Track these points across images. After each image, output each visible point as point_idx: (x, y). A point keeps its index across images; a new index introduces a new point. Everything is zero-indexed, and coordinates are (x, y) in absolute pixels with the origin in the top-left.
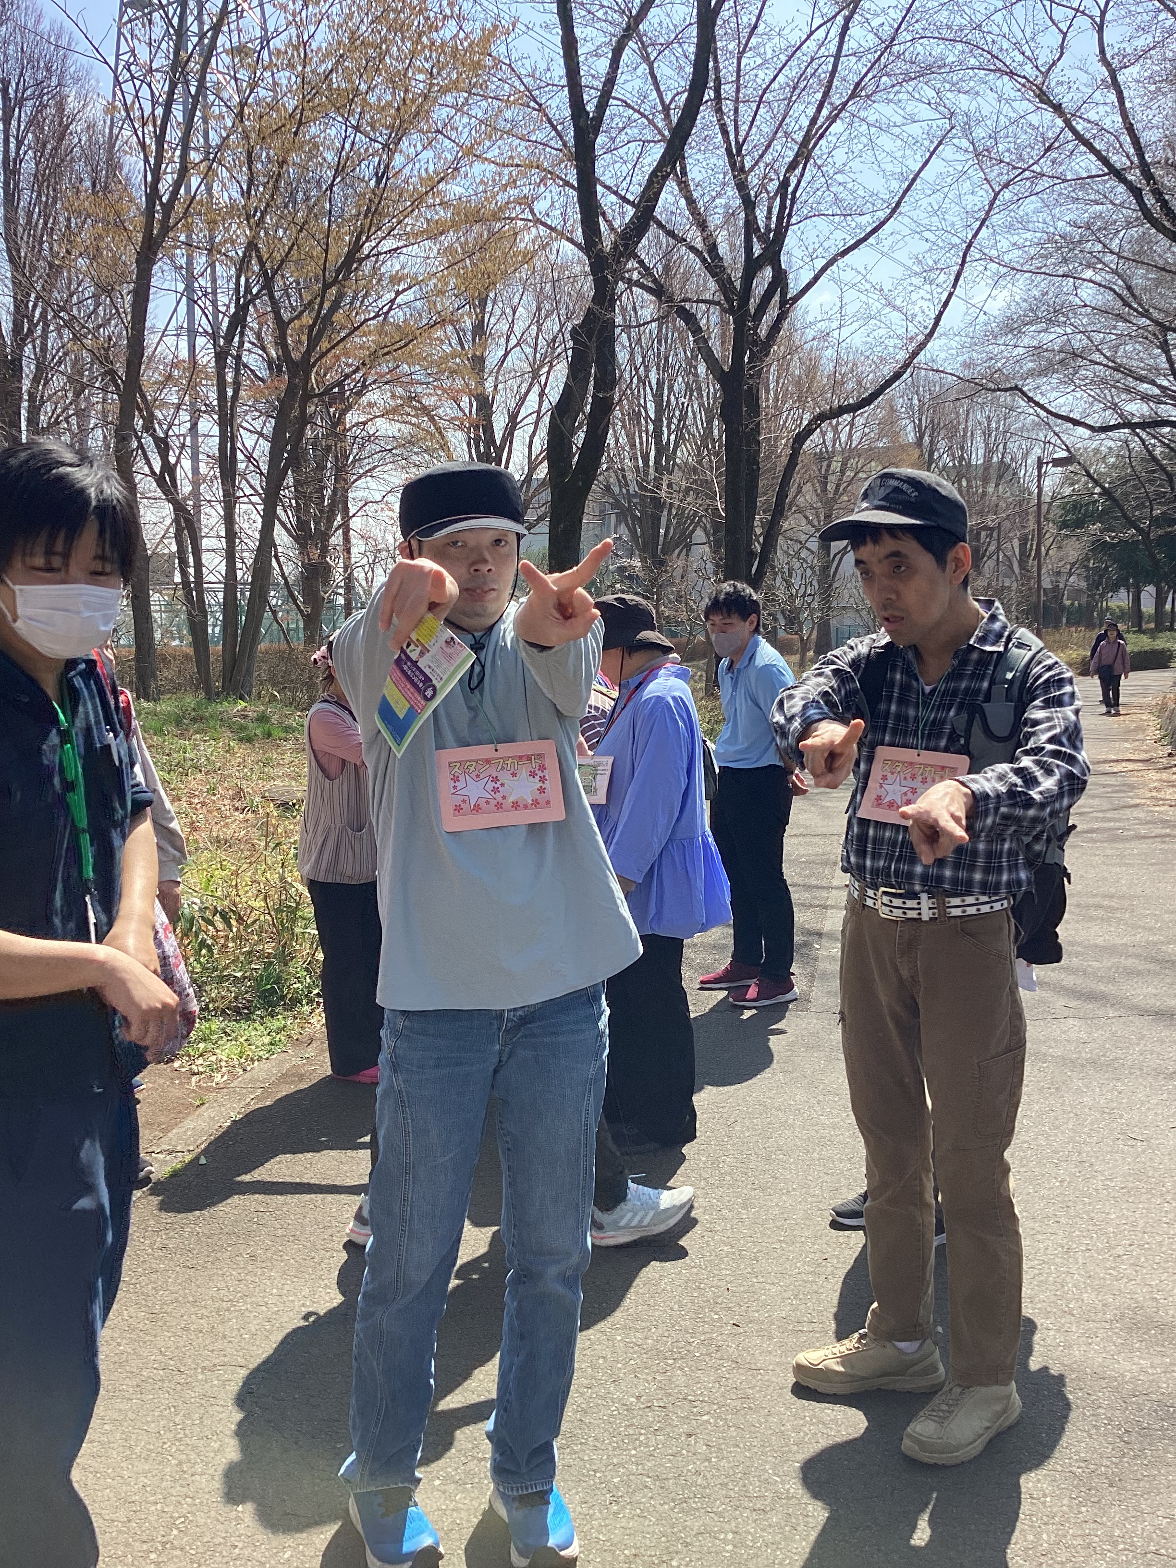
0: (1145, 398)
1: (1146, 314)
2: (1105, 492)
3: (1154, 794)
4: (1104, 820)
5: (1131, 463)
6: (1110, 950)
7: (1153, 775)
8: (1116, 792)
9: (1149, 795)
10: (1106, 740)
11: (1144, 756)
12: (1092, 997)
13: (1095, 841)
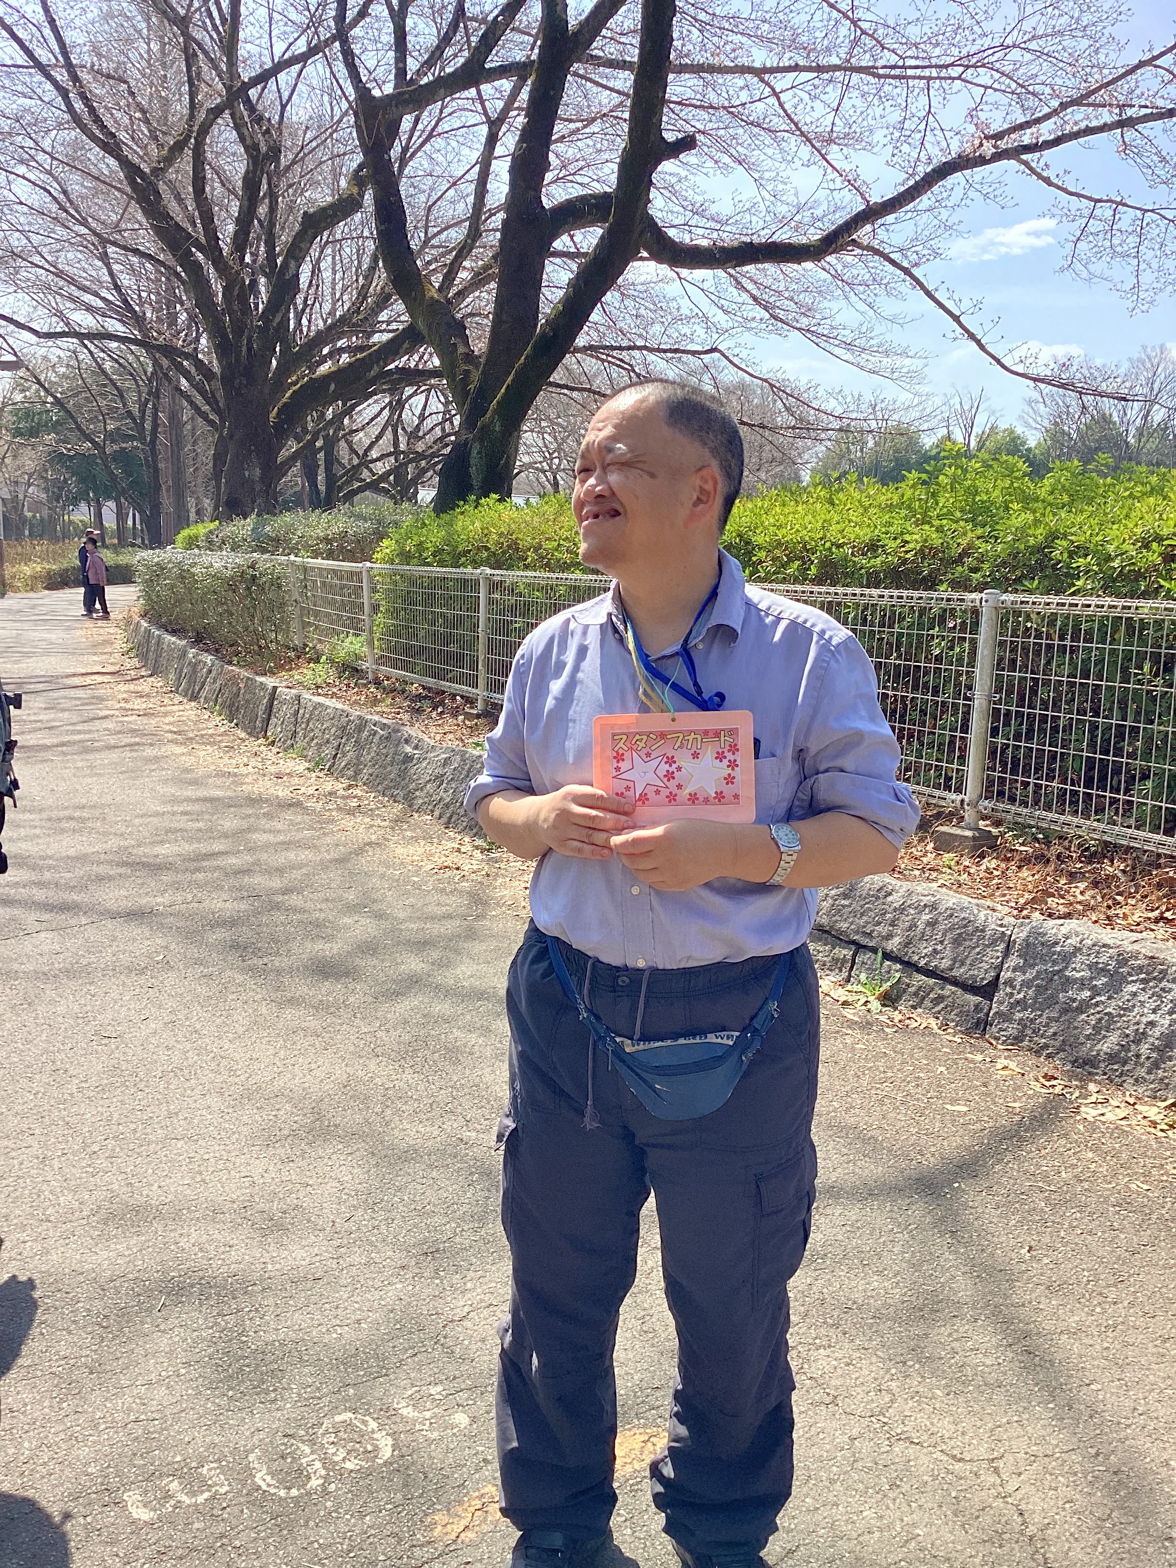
0: (89, 309)
1: (84, 223)
2: (58, 402)
3: (122, 705)
4: (74, 732)
5: (81, 375)
6: (81, 859)
7: (122, 687)
8: (87, 704)
9: (118, 706)
10: (74, 654)
11: (111, 669)
12: (65, 908)
13: (64, 754)
